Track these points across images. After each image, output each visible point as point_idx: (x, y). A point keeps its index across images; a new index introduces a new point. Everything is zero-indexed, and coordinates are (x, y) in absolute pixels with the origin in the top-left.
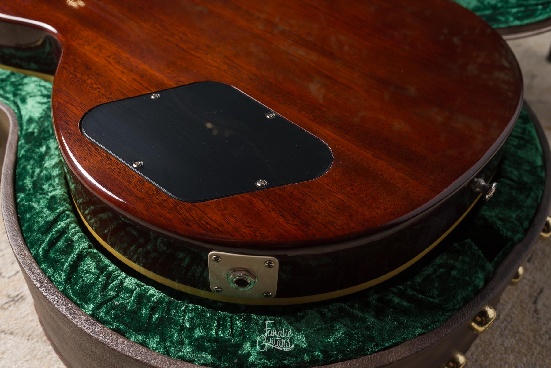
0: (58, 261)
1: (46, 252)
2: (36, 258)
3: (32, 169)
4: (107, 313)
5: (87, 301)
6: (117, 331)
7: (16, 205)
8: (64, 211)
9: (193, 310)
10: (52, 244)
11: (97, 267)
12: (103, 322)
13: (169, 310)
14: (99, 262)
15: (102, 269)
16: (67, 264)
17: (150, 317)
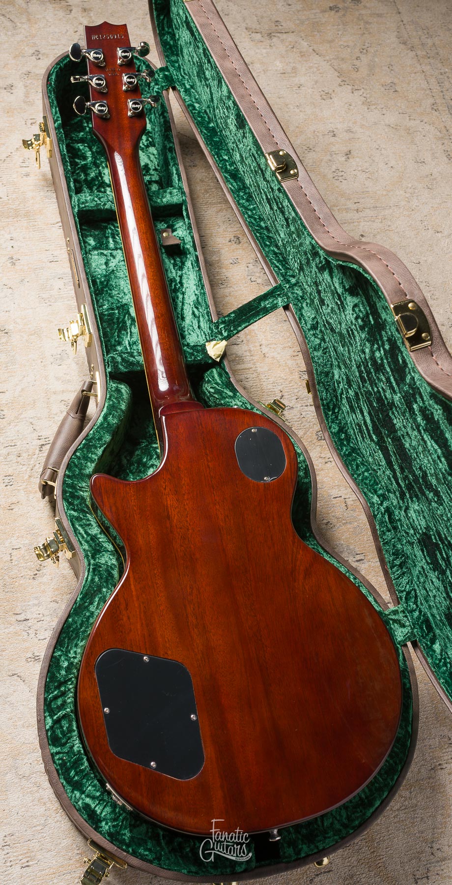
0: (53, 711)
1: (51, 701)
2: (45, 699)
3: (72, 631)
4: (59, 759)
5: (54, 745)
6: (57, 770)
7: (52, 657)
8: (71, 678)
9: (93, 786)
10: (56, 698)
11: (67, 728)
12: (54, 762)
13: (83, 779)
14: (71, 725)
15: (70, 730)
16: (56, 716)
17: (74, 777)
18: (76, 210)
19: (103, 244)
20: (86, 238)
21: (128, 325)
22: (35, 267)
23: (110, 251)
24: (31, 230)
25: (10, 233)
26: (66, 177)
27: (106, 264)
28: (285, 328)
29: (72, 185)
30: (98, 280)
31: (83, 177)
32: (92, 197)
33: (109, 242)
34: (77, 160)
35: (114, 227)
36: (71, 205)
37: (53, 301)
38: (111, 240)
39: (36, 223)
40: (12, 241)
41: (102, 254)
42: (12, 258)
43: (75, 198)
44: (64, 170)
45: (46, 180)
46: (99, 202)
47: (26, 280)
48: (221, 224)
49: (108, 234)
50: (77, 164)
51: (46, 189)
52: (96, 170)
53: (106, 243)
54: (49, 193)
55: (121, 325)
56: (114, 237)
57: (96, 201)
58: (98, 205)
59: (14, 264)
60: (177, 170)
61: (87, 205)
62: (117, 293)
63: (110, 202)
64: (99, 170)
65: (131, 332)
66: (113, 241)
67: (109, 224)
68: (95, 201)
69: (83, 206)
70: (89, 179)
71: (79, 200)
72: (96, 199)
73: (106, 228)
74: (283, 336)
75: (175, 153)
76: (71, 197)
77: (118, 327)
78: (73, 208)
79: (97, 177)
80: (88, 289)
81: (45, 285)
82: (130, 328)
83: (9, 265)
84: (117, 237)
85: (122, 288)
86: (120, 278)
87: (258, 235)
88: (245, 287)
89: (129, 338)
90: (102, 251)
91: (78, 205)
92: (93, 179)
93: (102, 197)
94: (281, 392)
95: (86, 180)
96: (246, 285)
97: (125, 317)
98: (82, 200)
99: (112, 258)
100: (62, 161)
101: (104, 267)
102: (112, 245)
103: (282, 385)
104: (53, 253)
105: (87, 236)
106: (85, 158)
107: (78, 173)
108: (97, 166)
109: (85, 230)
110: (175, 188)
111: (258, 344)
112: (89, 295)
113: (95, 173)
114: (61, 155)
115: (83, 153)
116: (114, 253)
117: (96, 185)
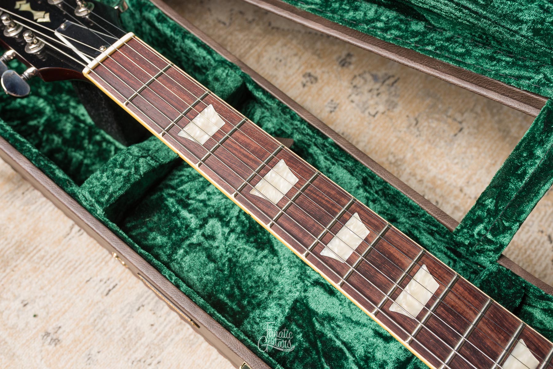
18: (100, 211)
19: (180, 229)
20: (146, 239)
21: (330, 335)
22: (92, 320)
23: (199, 232)
24: (43, 268)
25: (16, 297)
26: (41, 169)
27: (211, 258)
28: (464, 144)
29: (60, 174)
30: (222, 296)
31: (57, 139)
32: (109, 173)
33: (184, 219)
34: (32, 123)
35: (173, 188)
36: (85, 208)
37: (157, 352)
38: (184, 213)
39: (42, 253)
40: (28, 307)
41: (191, 245)
42: (47, 334)
43: (83, 192)
44: (30, 160)
45: (9, 180)
46: (125, 172)
47: (94, 352)
48: (275, 73)
49: (174, 206)
50: (36, 128)
51: (19, 192)
52: (68, 118)
53: (182, 224)
54: (28, 195)
55: (319, 345)
56: (186, 206)
57: (120, 174)
58: (127, 179)
59: (56, 341)
60: (195, 40)
61: (111, 190)
62: (266, 293)
63: (141, 160)
64: (73, 115)
65: (344, 343)
66: (190, 212)
67: (161, 190)
68: (117, 175)
69: (107, 197)
70: (68, 136)
71: (92, 193)
72: (117, 170)
73: (162, 199)
74: (472, 157)
75: (172, 19)
76: (73, 196)
77: (318, 353)
78: (91, 211)
79: (76, 126)
80: (228, 334)
81: (126, 337)
82: (337, 337)
83: (51, 348)
84: (190, 202)
85: (267, 279)
86: (249, 264)
87: (430, 48)
88: (374, 129)
89: (351, 359)
90: (188, 242)
91: (98, 202)
92: (74, 133)
93: (124, 160)
94: (542, 232)
95: (65, 142)
96: (372, 126)
97: (313, 325)
98: (97, 190)
99: (211, 242)
100: (15, 147)
101: (212, 265)
102: (194, 222)
103: (533, 222)
104: (99, 278)
105: (145, 236)
106: (40, 112)
107: (47, 139)
108: (65, 111)
109: (135, 227)
110: (215, 68)
111: (456, 192)
112: (240, 345)
113: (71, 123)
114: (7, 140)
115: (33, 108)
116: (208, 229)
117: (84, 138)
